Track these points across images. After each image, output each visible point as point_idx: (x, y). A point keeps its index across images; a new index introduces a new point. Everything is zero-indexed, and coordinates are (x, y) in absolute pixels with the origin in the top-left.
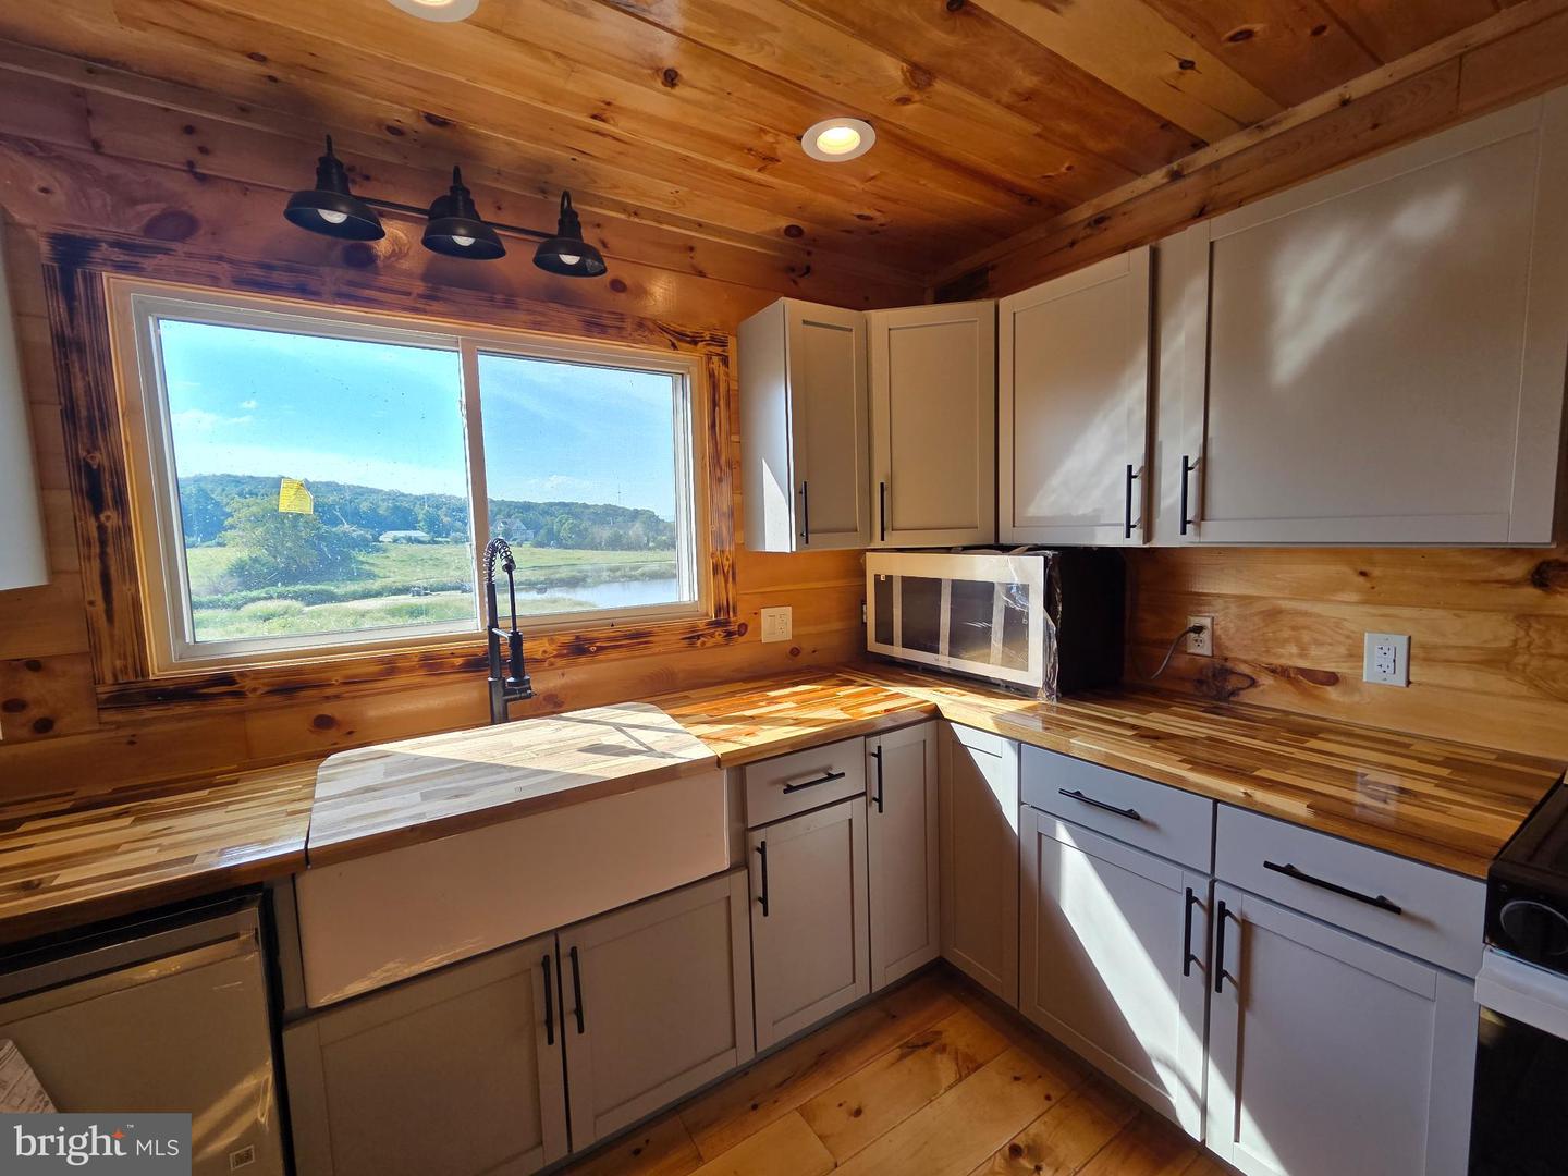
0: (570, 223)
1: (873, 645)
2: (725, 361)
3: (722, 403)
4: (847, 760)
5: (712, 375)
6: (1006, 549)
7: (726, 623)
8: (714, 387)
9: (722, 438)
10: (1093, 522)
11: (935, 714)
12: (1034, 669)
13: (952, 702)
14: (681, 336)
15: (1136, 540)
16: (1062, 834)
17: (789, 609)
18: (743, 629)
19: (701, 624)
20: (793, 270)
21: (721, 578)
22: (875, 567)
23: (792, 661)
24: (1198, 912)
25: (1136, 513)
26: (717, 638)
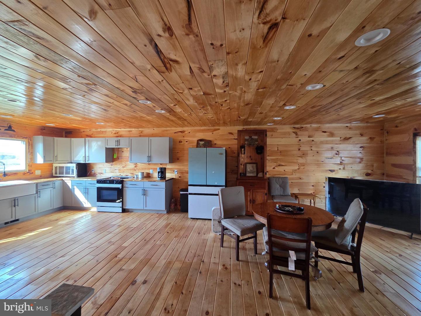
0: (10, 127)
1: (54, 175)
3: (30, 146)
4: (51, 183)
5: (29, 142)
6: (72, 163)
7: (30, 172)
9: (30, 150)
10: (80, 161)
11: (62, 180)
12: (75, 175)
13: (64, 179)
14: (24, 137)
15: (84, 162)
16: (75, 187)
17: (40, 171)
18: (32, 173)
19: (26, 172)
20: (42, 129)
21: (29, 166)
22: (55, 165)
23: (41, 177)
24: (85, 189)
25: (84, 160)
26: (28, 174)
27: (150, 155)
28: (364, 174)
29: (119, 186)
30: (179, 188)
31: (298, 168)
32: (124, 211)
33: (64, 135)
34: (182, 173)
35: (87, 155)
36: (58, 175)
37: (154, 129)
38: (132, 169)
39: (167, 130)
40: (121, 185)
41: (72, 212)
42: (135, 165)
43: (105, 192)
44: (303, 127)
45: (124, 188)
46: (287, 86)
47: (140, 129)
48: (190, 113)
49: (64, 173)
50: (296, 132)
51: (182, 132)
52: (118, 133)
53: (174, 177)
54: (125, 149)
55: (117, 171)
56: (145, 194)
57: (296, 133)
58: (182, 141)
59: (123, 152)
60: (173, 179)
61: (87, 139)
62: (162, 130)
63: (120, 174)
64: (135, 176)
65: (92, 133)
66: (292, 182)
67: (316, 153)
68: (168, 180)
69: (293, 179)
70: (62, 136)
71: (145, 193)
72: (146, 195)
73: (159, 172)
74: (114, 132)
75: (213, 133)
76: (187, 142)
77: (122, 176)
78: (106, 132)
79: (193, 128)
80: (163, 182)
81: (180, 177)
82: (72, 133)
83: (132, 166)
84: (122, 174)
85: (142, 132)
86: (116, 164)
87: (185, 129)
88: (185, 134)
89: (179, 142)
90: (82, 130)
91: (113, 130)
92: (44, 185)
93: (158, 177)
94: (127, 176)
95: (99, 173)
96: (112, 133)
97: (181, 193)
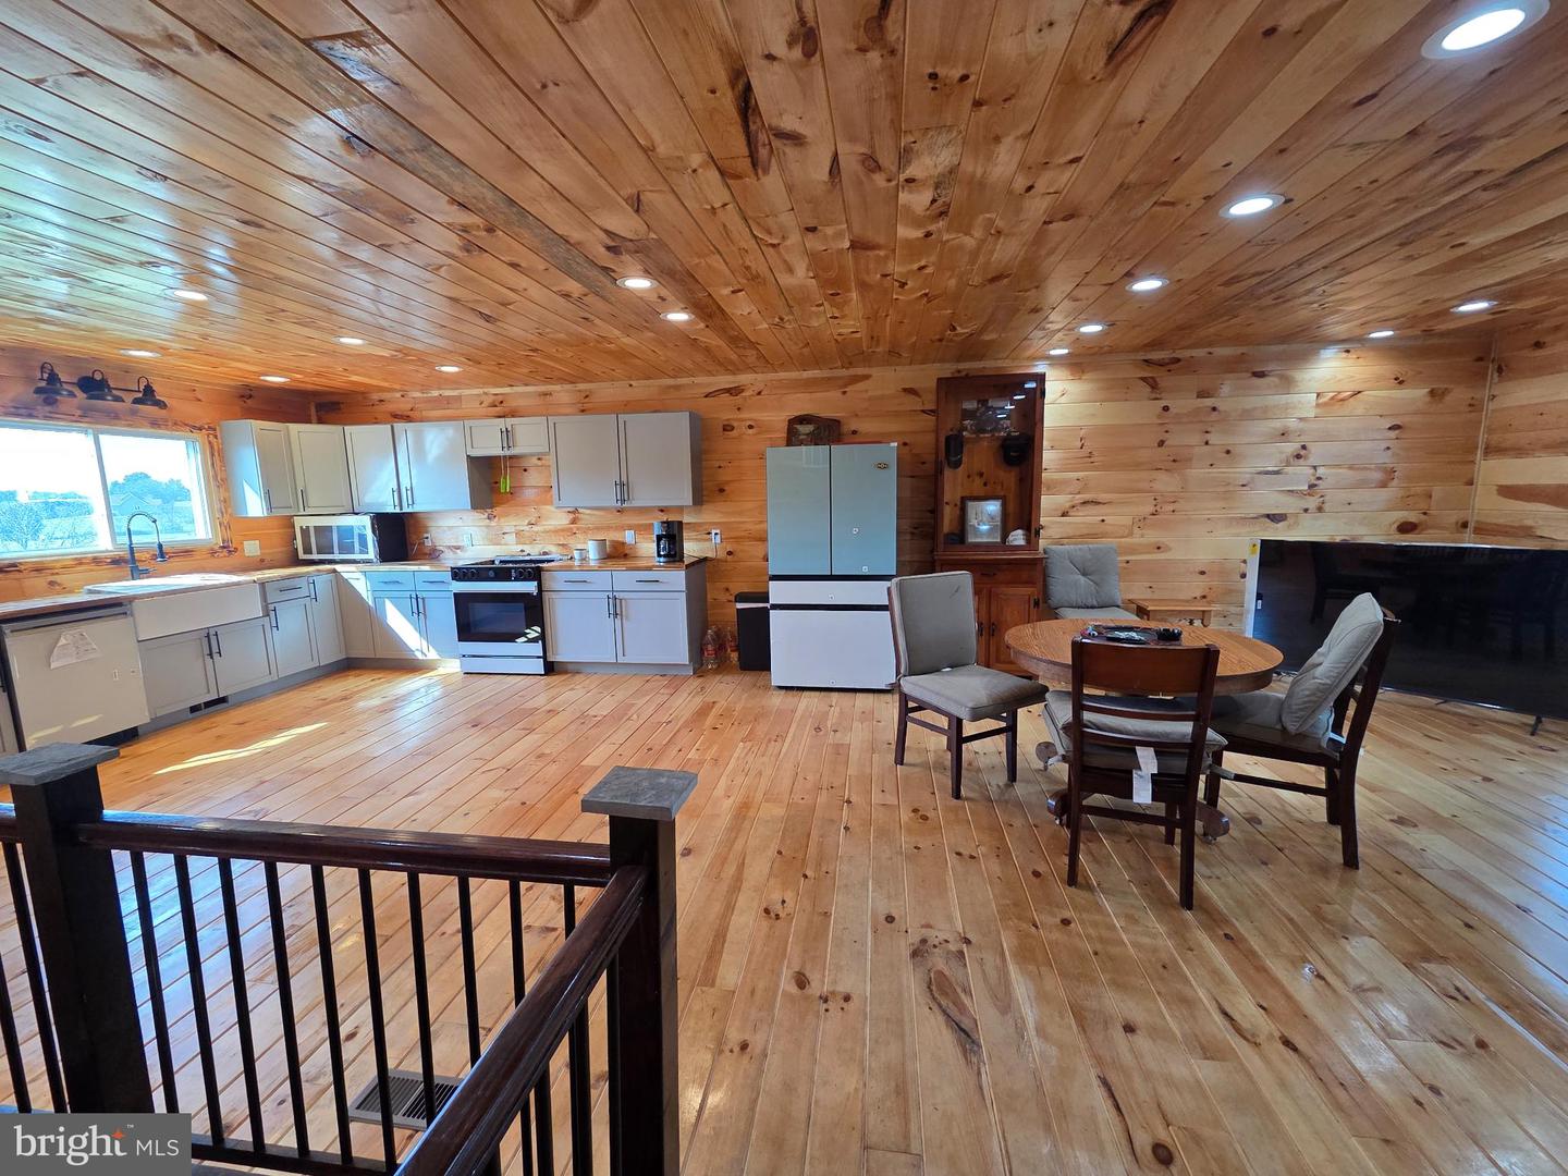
0: (149, 391)
1: (302, 556)
2: (216, 437)
3: (216, 454)
4: (302, 583)
5: (210, 443)
6: (357, 514)
7: (228, 547)
8: (212, 447)
9: (219, 470)
10: (383, 505)
11: (335, 571)
12: (372, 553)
13: (338, 567)
14: (194, 427)
15: (398, 510)
17: (257, 542)
18: (236, 550)
19: (216, 548)
20: (243, 396)
21: (223, 528)
22: (300, 523)
23: (261, 564)
24: (414, 601)
25: (397, 502)
26: (224, 553)
27: (624, 479)
28: (1396, 525)
29: (530, 587)
30: (727, 590)
31: (1151, 509)
32: (550, 668)
33: (314, 418)
34: (737, 539)
35: (405, 483)
36: (315, 557)
37: (632, 382)
38: (563, 530)
39: (677, 387)
40: (536, 583)
41: (380, 676)
42: (571, 516)
43: (481, 611)
44: (1179, 360)
45: (546, 596)
46: (1154, 208)
47: (581, 386)
48: (782, 319)
49: (336, 549)
50: (1152, 378)
51: (734, 391)
52: (502, 402)
53: (710, 555)
54: (534, 460)
55: (511, 538)
56: (618, 612)
57: (1153, 384)
58: (735, 424)
59: (525, 470)
60: (705, 559)
61: (399, 426)
62: (660, 386)
63: (520, 547)
64: (576, 555)
65: (409, 406)
66: (1128, 562)
67: (1225, 455)
68: (693, 564)
69: (1132, 550)
70: (308, 421)
71: (616, 608)
72: (621, 615)
73: (659, 538)
74: (488, 400)
75: (844, 393)
76: (751, 427)
77: (529, 555)
78: (459, 398)
79: (772, 376)
80: (679, 568)
81: (730, 553)
82: (340, 409)
83: (560, 519)
84: (528, 549)
85: (587, 397)
86: (507, 515)
87: (743, 379)
88: (745, 398)
89: (724, 430)
90: (375, 396)
91: (486, 390)
92: (286, 587)
93: (659, 555)
94: (545, 553)
95: (449, 547)
96: (481, 403)
97: (740, 606)
